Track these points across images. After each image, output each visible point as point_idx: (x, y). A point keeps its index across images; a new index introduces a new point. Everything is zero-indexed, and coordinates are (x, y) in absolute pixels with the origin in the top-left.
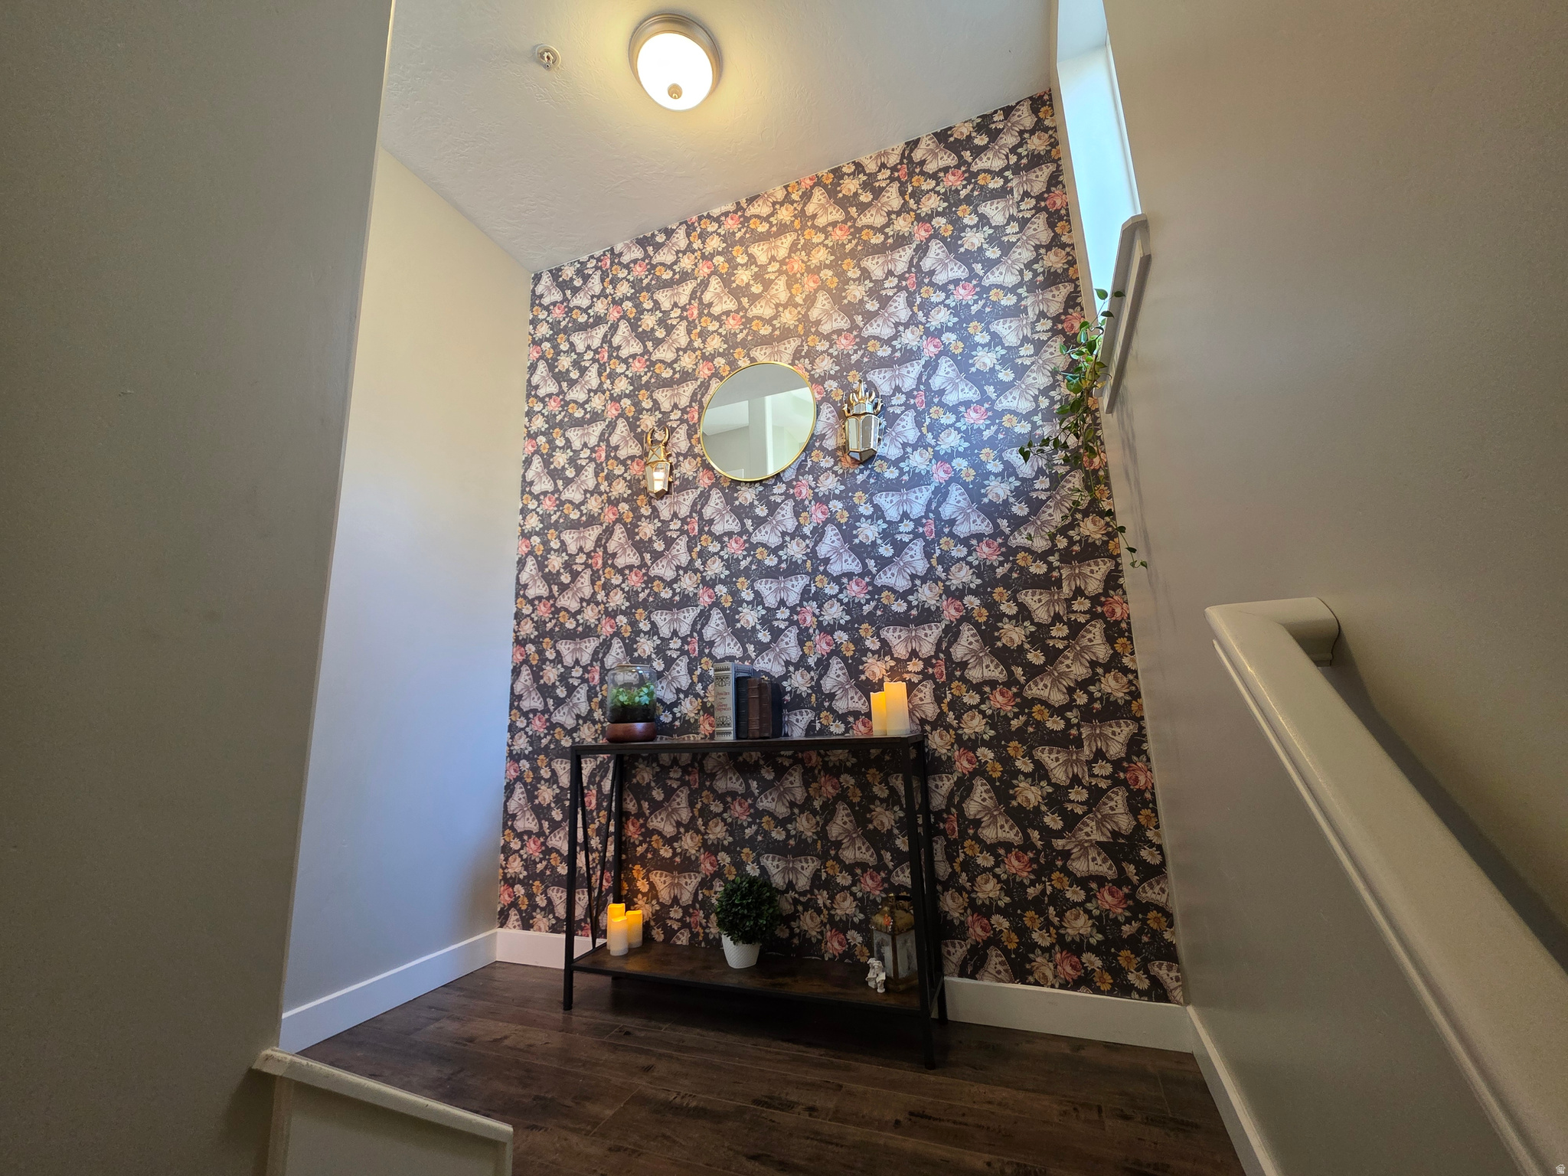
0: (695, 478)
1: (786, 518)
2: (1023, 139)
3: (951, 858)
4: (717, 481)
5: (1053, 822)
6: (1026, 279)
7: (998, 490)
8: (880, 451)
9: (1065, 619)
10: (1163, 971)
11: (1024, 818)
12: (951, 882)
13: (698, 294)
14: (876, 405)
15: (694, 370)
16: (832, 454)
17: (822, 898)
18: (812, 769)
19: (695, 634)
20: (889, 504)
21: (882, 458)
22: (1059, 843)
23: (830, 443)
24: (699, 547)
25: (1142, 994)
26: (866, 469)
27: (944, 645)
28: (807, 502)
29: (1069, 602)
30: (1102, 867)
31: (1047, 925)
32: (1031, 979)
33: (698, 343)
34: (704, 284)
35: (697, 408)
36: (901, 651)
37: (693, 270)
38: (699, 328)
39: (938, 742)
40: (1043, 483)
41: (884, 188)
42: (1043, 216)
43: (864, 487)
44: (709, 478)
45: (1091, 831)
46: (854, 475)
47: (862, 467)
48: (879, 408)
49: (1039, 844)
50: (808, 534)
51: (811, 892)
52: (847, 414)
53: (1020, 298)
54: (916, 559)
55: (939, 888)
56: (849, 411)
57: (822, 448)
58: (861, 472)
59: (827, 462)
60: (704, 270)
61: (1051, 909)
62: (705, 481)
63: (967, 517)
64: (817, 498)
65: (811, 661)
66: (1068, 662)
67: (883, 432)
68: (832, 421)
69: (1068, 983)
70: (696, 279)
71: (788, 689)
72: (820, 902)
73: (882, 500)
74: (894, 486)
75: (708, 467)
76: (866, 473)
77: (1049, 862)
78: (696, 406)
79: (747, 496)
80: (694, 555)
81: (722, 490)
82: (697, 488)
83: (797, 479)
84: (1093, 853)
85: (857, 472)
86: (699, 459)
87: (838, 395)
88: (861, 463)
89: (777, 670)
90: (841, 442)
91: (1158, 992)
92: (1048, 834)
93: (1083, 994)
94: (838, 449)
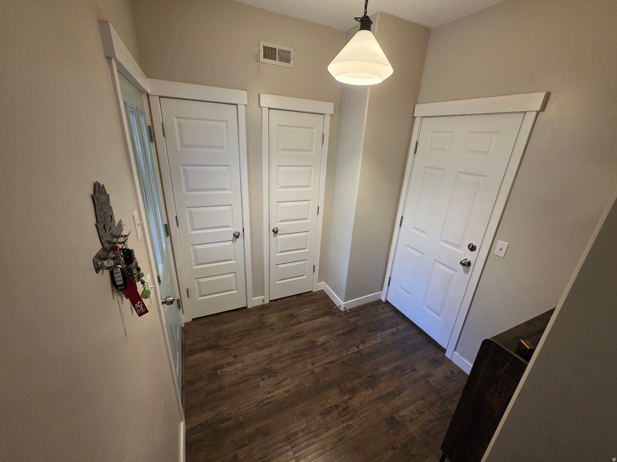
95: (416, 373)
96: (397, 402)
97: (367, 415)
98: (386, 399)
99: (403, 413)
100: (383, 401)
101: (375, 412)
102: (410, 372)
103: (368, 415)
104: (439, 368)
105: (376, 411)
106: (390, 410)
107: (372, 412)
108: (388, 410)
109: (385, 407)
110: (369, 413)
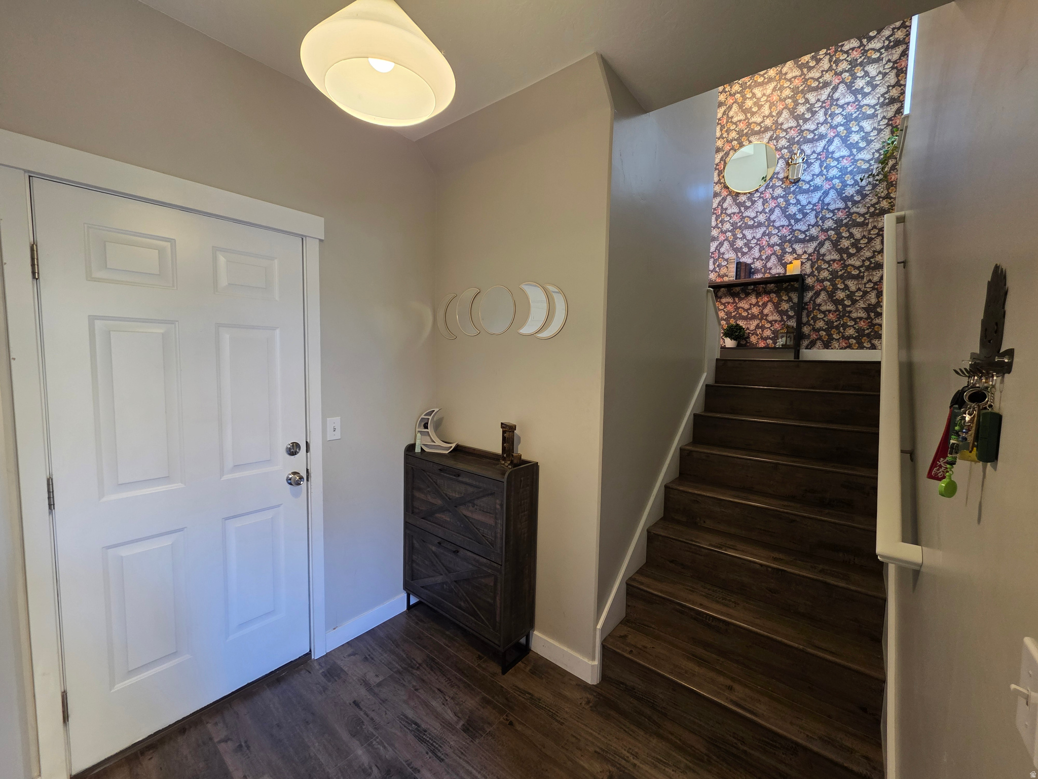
0: (720, 192)
1: (759, 206)
2: (893, 32)
3: (808, 316)
4: (730, 193)
5: (848, 302)
6: (881, 101)
7: (850, 191)
8: (802, 178)
9: (867, 237)
10: (876, 342)
11: (837, 302)
12: (808, 323)
13: (727, 113)
14: (804, 159)
15: (723, 147)
16: (782, 180)
17: (759, 331)
18: (760, 293)
19: (717, 251)
20: (803, 199)
21: (803, 181)
22: (848, 309)
23: (781, 176)
24: (720, 219)
25: (869, 348)
26: (795, 185)
27: (818, 249)
28: (768, 200)
29: (870, 231)
30: (863, 314)
31: (839, 332)
32: (830, 348)
33: (725, 135)
34: (730, 108)
35: (723, 163)
36: (800, 251)
37: (725, 101)
38: (726, 128)
39: (810, 281)
40: (869, 188)
41: (822, 59)
42: (895, 71)
43: (794, 192)
44: (727, 192)
45: (861, 304)
46: (790, 188)
47: (794, 184)
48: (804, 161)
49: (841, 310)
50: (768, 212)
51: (755, 330)
52: (790, 163)
53: (876, 110)
54: (811, 219)
55: (802, 325)
56: (791, 162)
57: (777, 178)
58: (793, 186)
59: (779, 183)
60: (730, 101)
61: (841, 328)
62: (725, 193)
63: (835, 202)
64: (773, 198)
65: (764, 257)
66: (865, 251)
67: (805, 170)
68: (783, 166)
69: (842, 348)
70: (726, 105)
71: (753, 267)
72: (758, 333)
73: (800, 197)
74: (806, 192)
75: (726, 187)
76: (795, 187)
77: (844, 314)
78: (722, 162)
79: (742, 198)
80: (718, 222)
81: (732, 196)
82: (721, 196)
83: (765, 191)
84: (860, 311)
85: (791, 186)
86: (723, 184)
87: (787, 155)
88: (794, 183)
89: (749, 261)
90: (786, 175)
91: (873, 347)
92: (845, 306)
93: (848, 350)
94: (784, 178)
95: (363, 700)
96: (433, 727)
97: (477, 771)
98: (434, 744)
99: (449, 715)
100: (439, 748)
101: (465, 758)
102: (361, 709)
103: (475, 769)
104: (346, 669)
105: (463, 757)
106: (453, 735)
107: (468, 762)
108: (453, 737)
109: (450, 743)
110: (470, 769)
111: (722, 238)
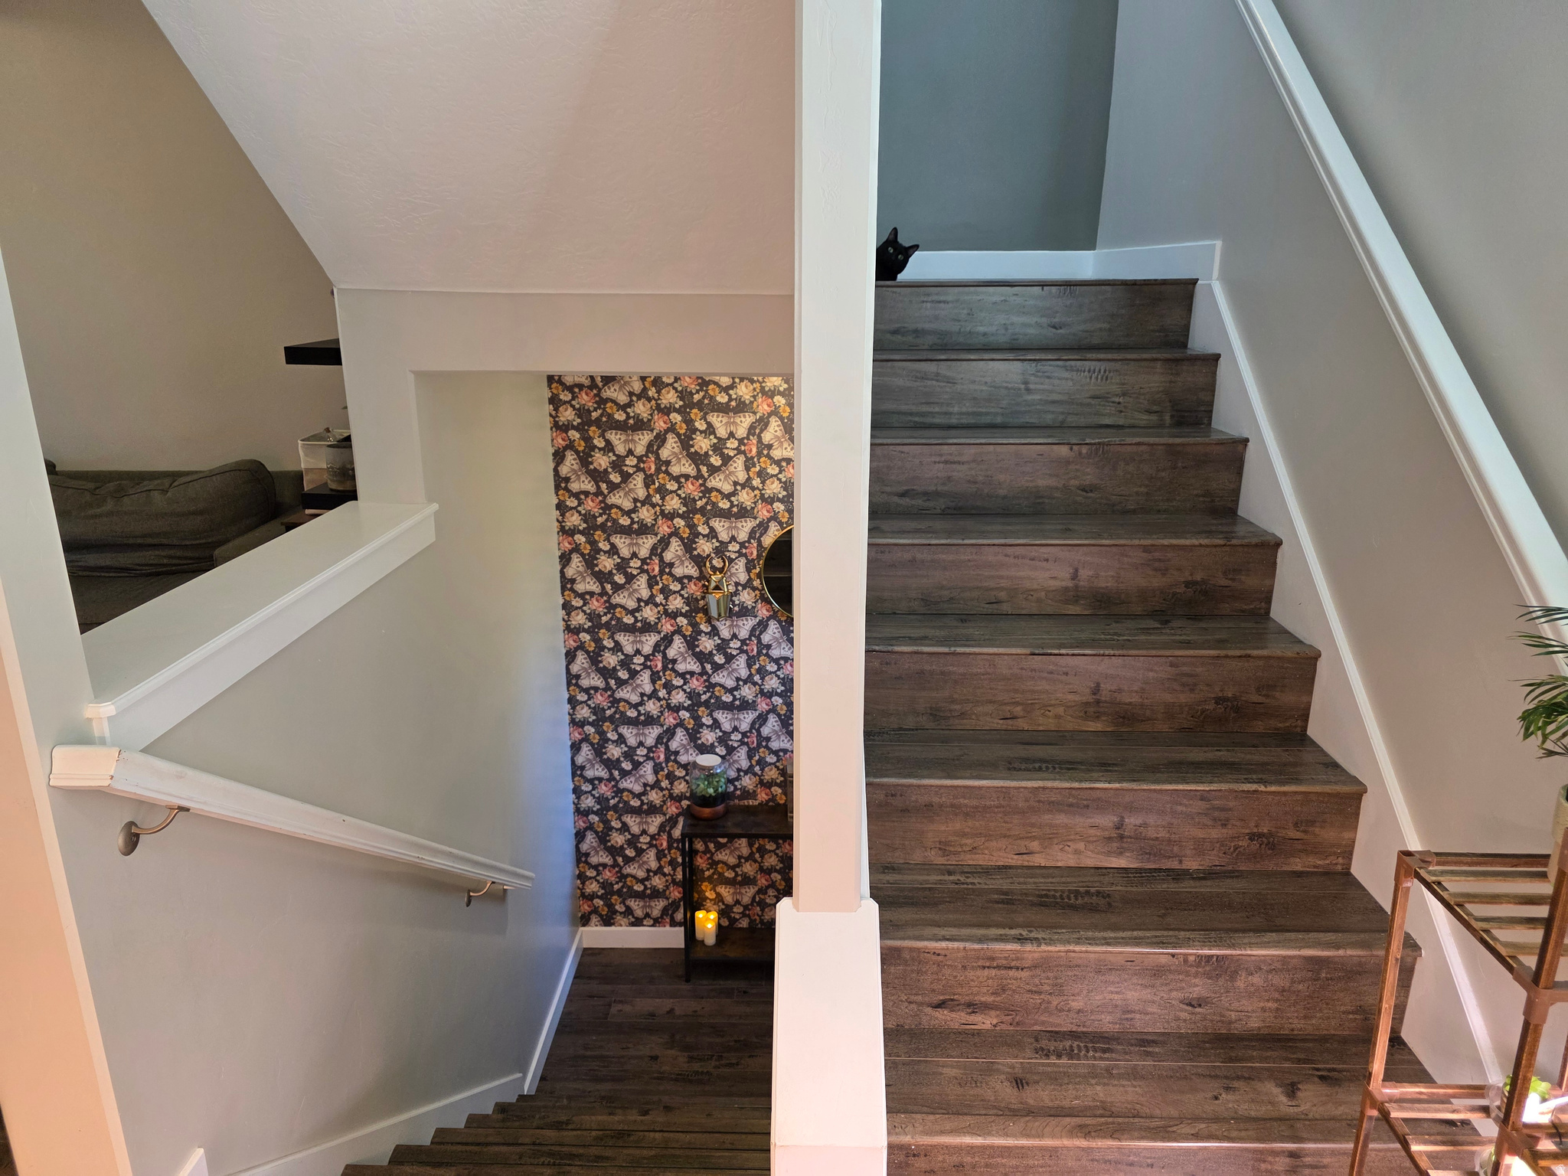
111: (763, 706)
